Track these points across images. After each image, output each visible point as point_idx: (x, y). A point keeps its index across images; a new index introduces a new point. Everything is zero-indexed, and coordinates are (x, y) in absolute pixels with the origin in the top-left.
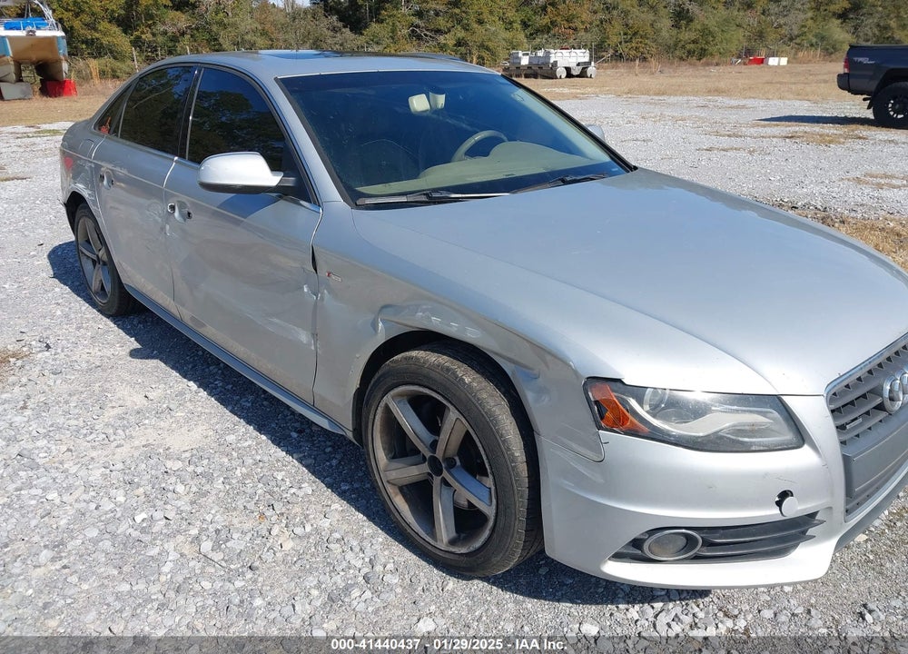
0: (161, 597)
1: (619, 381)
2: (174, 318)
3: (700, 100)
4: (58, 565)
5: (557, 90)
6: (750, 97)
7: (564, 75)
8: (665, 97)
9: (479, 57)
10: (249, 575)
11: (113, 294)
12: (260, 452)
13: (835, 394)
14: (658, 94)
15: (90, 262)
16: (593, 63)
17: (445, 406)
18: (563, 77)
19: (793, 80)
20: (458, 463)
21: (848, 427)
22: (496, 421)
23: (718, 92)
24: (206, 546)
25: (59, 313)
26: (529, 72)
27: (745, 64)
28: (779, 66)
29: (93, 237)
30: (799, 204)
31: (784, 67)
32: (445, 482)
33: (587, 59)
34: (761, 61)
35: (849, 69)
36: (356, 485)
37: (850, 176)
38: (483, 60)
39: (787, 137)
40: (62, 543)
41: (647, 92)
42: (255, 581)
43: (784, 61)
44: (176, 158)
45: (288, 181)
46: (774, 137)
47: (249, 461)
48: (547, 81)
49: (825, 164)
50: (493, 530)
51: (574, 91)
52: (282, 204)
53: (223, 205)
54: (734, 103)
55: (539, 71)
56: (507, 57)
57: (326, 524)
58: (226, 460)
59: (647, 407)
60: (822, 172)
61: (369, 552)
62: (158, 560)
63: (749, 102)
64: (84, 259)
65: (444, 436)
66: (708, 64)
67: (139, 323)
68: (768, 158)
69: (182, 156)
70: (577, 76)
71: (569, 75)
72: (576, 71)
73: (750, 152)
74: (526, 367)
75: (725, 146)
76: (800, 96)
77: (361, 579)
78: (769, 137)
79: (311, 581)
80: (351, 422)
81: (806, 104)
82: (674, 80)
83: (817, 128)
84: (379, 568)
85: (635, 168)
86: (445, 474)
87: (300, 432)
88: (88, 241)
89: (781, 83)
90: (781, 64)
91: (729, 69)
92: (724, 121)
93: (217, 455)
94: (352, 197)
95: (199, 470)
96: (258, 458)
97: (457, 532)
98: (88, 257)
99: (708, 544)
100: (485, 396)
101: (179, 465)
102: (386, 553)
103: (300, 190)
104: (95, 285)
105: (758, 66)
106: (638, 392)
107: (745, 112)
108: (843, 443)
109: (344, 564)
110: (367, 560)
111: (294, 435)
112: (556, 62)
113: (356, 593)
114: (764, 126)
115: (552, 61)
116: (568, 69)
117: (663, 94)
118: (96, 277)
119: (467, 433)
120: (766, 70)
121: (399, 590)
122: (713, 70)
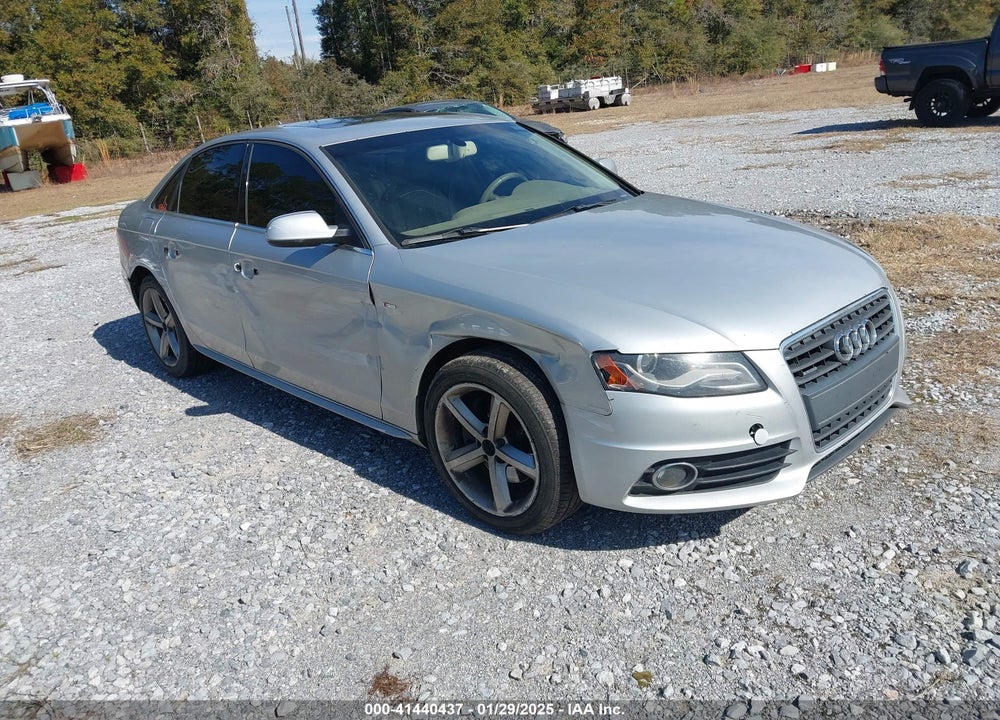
0: (276, 577)
1: (616, 351)
2: (246, 367)
3: (740, 118)
4: (186, 565)
5: (590, 122)
6: (793, 110)
7: (597, 106)
8: (704, 119)
9: (505, 96)
10: (345, 555)
11: (182, 357)
12: (339, 469)
13: (790, 348)
14: (697, 116)
15: (156, 331)
16: (627, 90)
17: (490, 396)
18: (597, 107)
19: (841, 86)
20: (507, 442)
21: (804, 373)
22: (531, 400)
23: (761, 107)
24: (306, 540)
25: (132, 380)
26: (561, 106)
27: (791, 73)
28: (827, 72)
29: (158, 306)
30: (832, 213)
31: (832, 72)
32: (499, 460)
33: (620, 86)
34: (808, 69)
35: (886, 72)
36: (425, 485)
37: (886, 180)
38: (511, 97)
39: (827, 148)
40: (185, 549)
41: (686, 115)
42: (351, 559)
43: (832, 66)
44: (237, 224)
45: (342, 232)
46: (813, 149)
47: (331, 477)
48: (580, 114)
49: (862, 172)
50: (539, 488)
51: (607, 121)
52: (338, 252)
53: (289, 259)
54: (776, 117)
55: (571, 104)
56: (536, 92)
57: (404, 514)
58: (310, 479)
59: (640, 370)
60: (860, 179)
61: (442, 530)
62: (269, 554)
63: (791, 115)
64: (149, 328)
65: (492, 420)
66: (750, 78)
67: (208, 381)
68: (805, 171)
69: (242, 221)
70: (612, 105)
71: (603, 105)
72: (610, 100)
73: (789, 167)
74: (549, 353)
75: (764, 163)
76: (846, 102)
77: (437, 548)
78: (809, 149)
79: (397, 554)
80: (416, 427)
81: (852, 110)
82: (714, 99)
83: (859, 135)
84: (451, 539)
85: (643, 192)
86: (498, 453)
87: (371, 451)
88: (153, 311)
89: (826, 91)
90: (830, 70)
91: (773, 80)
92: (764, 137)
93: (302, 475)
94: (398, 239)
95: (289, 488)
96: (339, 474)
97: (512, 500)
98: (154, 326)
99: (704, 474)
100: (520, 381)
101: (270, 486)
102: (456, 529)
103: (353, 238)
104: (163, 352)
105: (805, 74)
106: (632, 358)
107: (787, 125)
108: (801, 386)
109: (422, 540)
110: (441, 535)
111: (367, 454)
112: (587, 93)
113: (434, 558)
114: (805, 139)
115: (583, 92)
116: (601, 99)
117: (703, 115)
118: (163, 345)
119: (511, 413)
120: (813, 77)
121: (470, 553)
122: (757, 83)
